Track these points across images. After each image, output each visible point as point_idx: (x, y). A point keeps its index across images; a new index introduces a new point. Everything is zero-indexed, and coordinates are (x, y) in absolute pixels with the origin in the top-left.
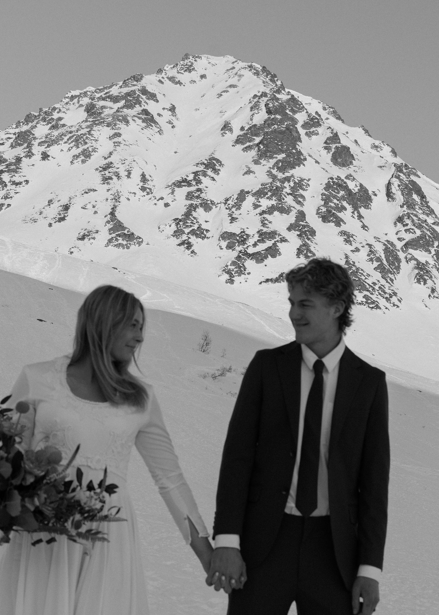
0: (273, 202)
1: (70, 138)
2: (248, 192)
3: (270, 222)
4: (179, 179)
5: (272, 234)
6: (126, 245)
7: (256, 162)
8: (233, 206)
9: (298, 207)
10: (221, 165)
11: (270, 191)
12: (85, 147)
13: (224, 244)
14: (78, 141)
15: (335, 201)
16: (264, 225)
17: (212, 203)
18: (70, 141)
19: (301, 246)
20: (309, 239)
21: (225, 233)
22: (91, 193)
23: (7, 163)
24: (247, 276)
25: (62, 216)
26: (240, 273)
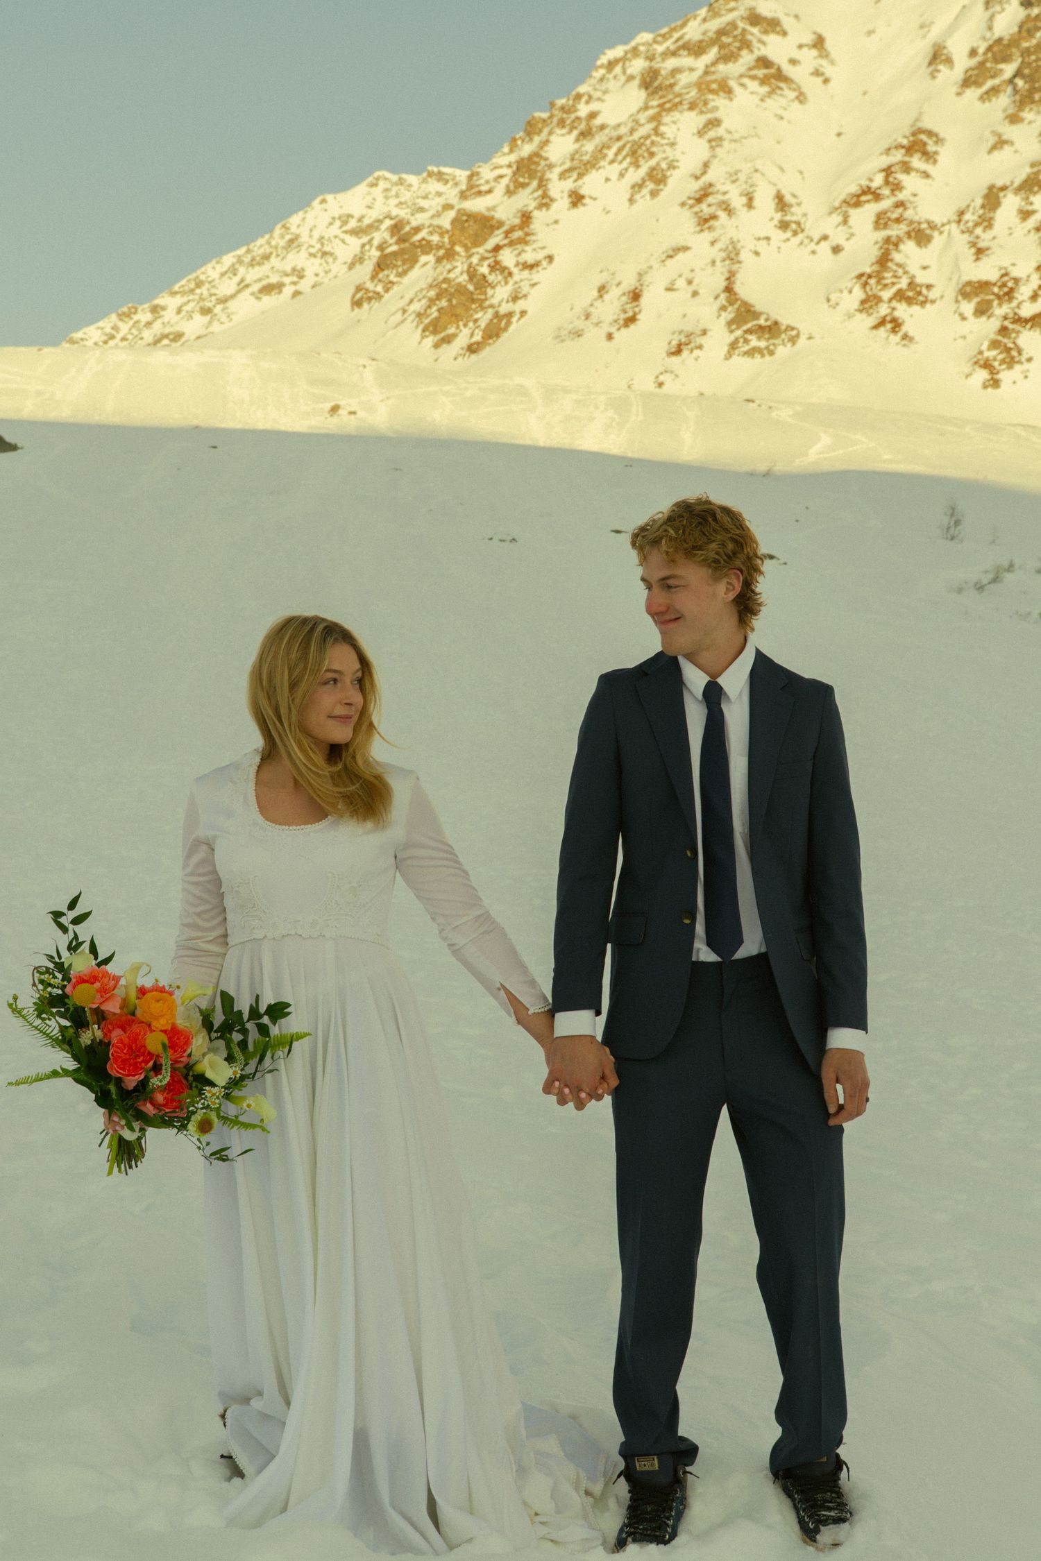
1: (620, 150)
2: (1003, 188)
4: (854, 189)
6: (767, 348)
7: (1014, 119)
8: (976, 225)
10: (939, 140)
12: (653, 162)
13: (968, 307)
14: (635, 153)
17: (932, 226)
18: (620, 158)
21: (969, 283)
22: (681, 256)
23: (505, 228)
24: (1026, 366)
25: (630, 314)
26: (1010, 362)
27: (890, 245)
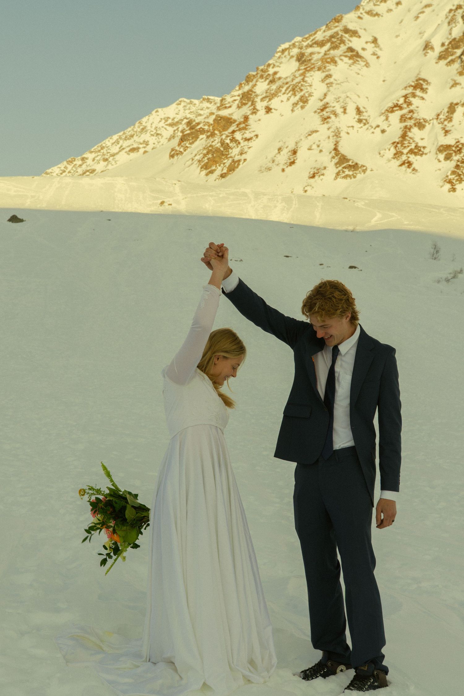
1: (287, 88)
2: (457, 104)
4: (391, 105)
6: (353, 175)
7: (461, 74)
8: (445, 120)
10: (428, 83)
12: (302, 93)
13: (442, 156)
14: (294, 90)
17: (425, 121)
18: (287, 92)
21: (442, 146)
22: (314, 134)
23: (237, 123)
25: (292, 160)
26: (460, 181)
27: (407, 129)
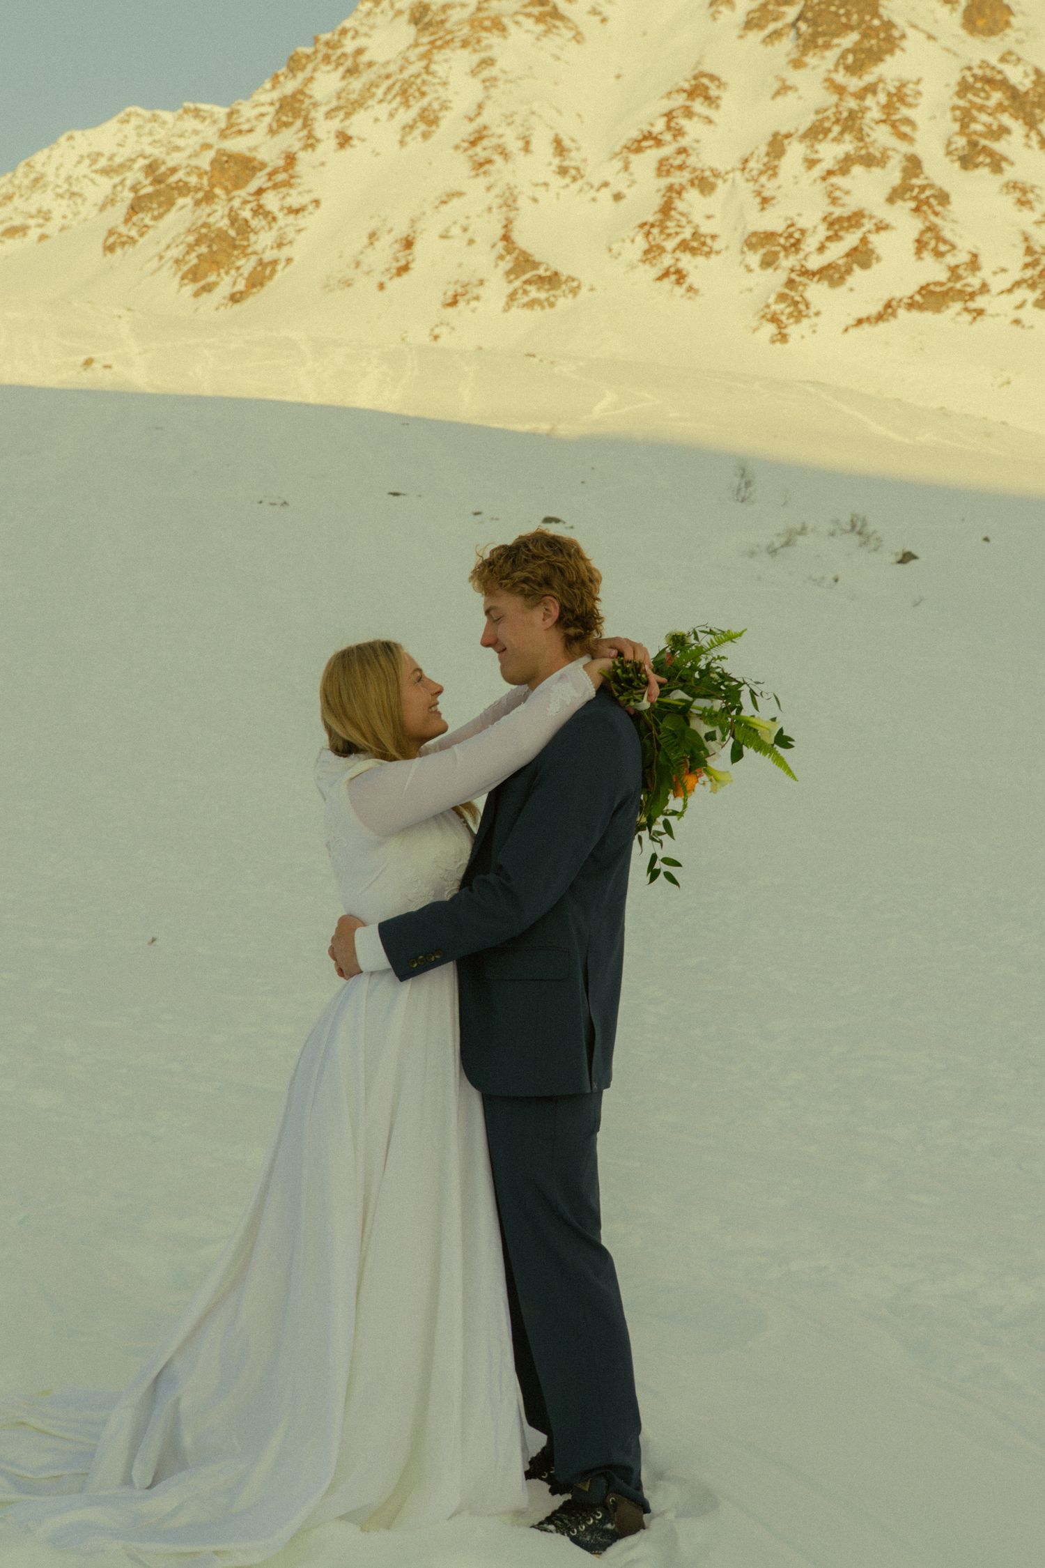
0: (848, 146)
1: (389, 89)
2: (788, 136)
3: (847, 193)
4: (635, 134)
5: (855, 219)
6: (547, 299)
7: (797, 64)
8: (761, 173)
9: (904, 148)
10: (721, 85)
11: (837, 121)
12: (425, 102)
13: (754, 259)
14: (405, 93)
15: (984, 118)
16: (834, 201)
17: (716, 174)
18: (389, 97)
19: (922, 233)
20: (936, 214)
21: (754, 234)
22: (455, 202)
23: (268, 170)
24: (814, 320)
25: (403, 262)
26: (798, 316)
